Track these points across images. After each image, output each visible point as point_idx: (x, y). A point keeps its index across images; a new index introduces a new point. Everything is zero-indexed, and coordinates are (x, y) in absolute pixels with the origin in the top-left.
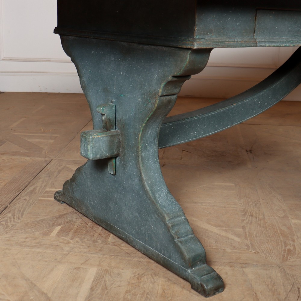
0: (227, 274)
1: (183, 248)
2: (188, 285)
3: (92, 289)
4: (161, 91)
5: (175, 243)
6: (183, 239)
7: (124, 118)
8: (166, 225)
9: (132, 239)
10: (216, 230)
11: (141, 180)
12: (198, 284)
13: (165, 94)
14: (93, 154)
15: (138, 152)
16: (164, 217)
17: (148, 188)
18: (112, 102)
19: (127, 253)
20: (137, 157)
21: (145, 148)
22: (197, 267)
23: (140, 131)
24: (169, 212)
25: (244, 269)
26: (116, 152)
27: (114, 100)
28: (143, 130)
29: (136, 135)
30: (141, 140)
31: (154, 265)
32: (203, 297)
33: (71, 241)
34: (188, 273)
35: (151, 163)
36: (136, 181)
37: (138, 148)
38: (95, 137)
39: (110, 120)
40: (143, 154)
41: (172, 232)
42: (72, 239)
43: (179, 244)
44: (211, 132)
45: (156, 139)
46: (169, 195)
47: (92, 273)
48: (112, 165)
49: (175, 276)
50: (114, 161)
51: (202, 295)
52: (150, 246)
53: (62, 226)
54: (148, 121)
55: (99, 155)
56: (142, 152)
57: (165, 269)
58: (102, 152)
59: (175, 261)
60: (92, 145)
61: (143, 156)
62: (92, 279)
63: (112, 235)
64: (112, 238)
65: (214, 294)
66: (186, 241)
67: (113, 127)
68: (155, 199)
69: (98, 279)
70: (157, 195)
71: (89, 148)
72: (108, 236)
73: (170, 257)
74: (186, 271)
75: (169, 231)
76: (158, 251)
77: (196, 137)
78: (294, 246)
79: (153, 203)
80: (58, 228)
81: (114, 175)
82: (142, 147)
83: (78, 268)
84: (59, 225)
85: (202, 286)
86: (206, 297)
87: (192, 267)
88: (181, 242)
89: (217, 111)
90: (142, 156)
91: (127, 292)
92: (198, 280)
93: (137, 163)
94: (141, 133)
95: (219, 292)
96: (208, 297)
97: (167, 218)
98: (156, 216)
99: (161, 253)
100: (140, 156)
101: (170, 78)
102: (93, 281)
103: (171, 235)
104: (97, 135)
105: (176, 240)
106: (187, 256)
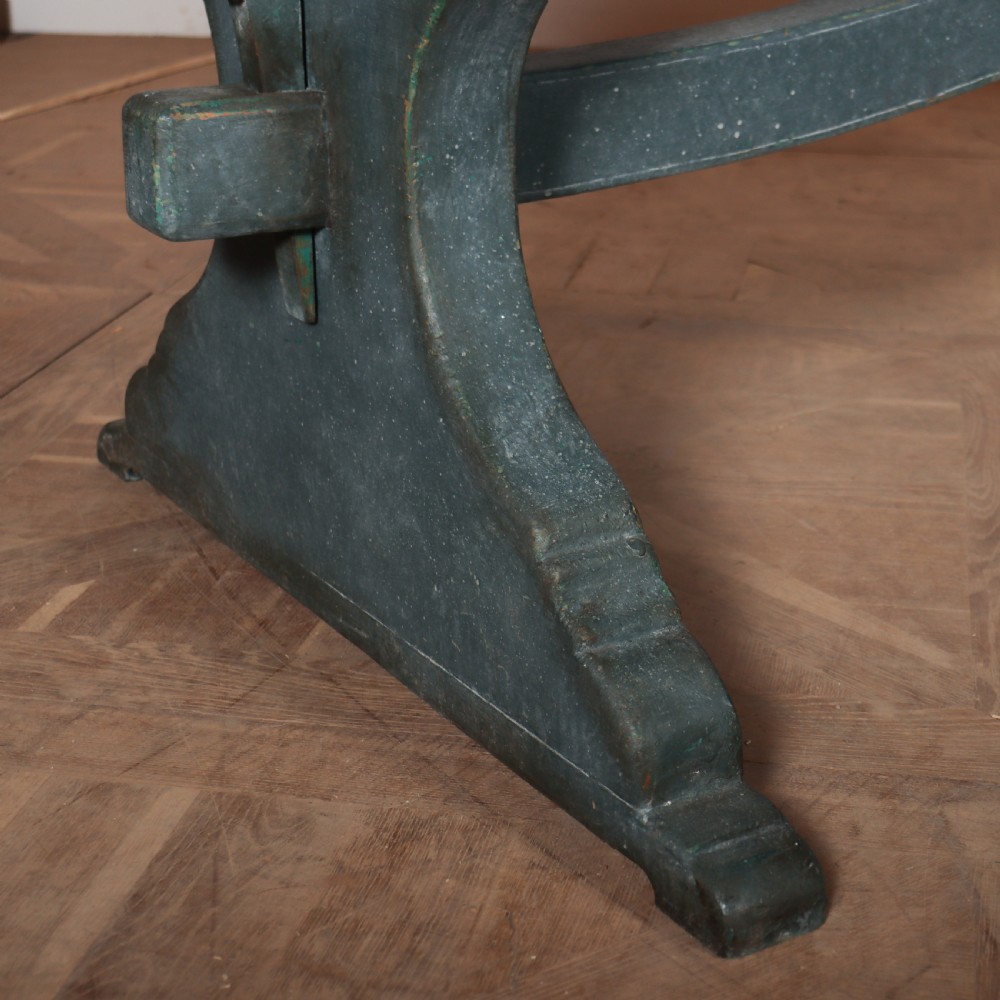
0: (856, 831)
1: (618, 698)
5: (575, 667)
6: (619, 647)
7: (338, 21)
8: (533, 571)
9: (397, 648)
10: (837, 611)
11: (422, 342)
12: (684, 885)
14: (179, 206)
15: (401, 197)
16: (524, 539)
17: (453, 383)
19: (369, 713)
20: (402, 221)
21: (441, 175)
22: (690, 796)
23: (406, 83)
24: (552, 503)
25: (951, 811)
26: (306, 205)
28: (421, 75)
29: (394, 105)
30: (418, 130)
31: (493, 775)
32: (707, 956)
33: (115, 654)
34: (640, 824)
35: (474, 253)
36: (401, 347)
37: (401, 178)
38: (188, 117)
39: (271, 33)
40: (430, 207)
41: (564, 609)
42: (120, 644)
43: (598, 672)
44: (821, 123)
45: (504, 132)
46: (563, 421)
48: (294, 272)
50: (302, 246)
51: (705, 942)
52: (470, 680)
53: (92, 582)
54: (442, 19)
55: (212, 216)
56: (422, 197)
57: (542, 800)
58: (232, 202)
59: (582, 759)
60: (170, 159)
61: (431, 215)
62: (157, 849)
63: (321, 627)
64: (318, 641)
65: (770, 939)
66: (634, 658)
67: (290, 71)
68: (487, 436)
70: (500, 421)
71: (157, 175)
72: (302, 633)
73: (557, 739)
74: (629, 814)
75: (548, 604)
76: (504, 707)
77: (742, 143)
79: (479, 453)
80: (72, 592)
81: (313, 322)
82: (420, 169)
83: (100, 791)
84: (79, 579)
85: (704, 896)
86: (722, 954)
87: (658, 794)
88: (605, 662)
90: (422, 217)
91: (316, 917)
92: (684, 860)
93: (405, 258)
94: (413, 92)
95: (795, 928)
96: (737, 954)
97: (541, 539)
98: (492, 527)
99: (517, 718)
100: (413, 216)
102: (158, 858)
103: (560, 624)
104: (200, 109)
105: (581, 652)
106: (636, 737)
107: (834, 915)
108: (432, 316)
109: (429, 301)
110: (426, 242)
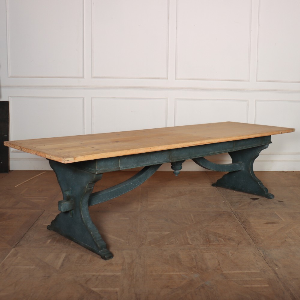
0: (115, 253)
1: (98, 244)
2: (100, 257)
3: (64, 260)
4: (87, 186)
5: (94, 242)
6: (97, 240)
7: (75, 195)
8: (91, 235)
9: (80, 242)
11: (82, 219)
13: (88, 187)
14: (63, 209)
16: (90, 233)
17: (84, 222)
18: (70, 189)
19: (78, 248)
20: (80, 210)
21: (83, 206)
22: (103, 250)
23: (80, 200)
24: (92, 230)
25: (122, 251)
26: (72, 209)
27: (71, 188)
28: (82, 200)
29: (80, 202)
30: (81, 204)
31: (88, 251)
32: (104, 261)
35: (85, 212)
36: (80, 219)
37: (80, 207)
39: (69, 196)
40: (82, 209)
41: (93, 238)
42: (56, 244)
44: (112, 198)
45: (87, 203)
46: (92, 224)
47: (64, 255)
48: (71, 213)
49: (96, 254)
50: (71, 211)
52: (86, 244)
54: (83, 197)
55: (65, 210)
57: (92, 252)
58: (67, 209)
59: (95, 249)
60: (63, 206)
62: (64, 257)
63: (72, 242)
64: (72, 243)
65: (109, 259)
66: (99, 241)
67: (71, 199)
69: (66, 257)
70: (88, 224)
71: (61, 207)
72: (71, 242)
73: (93, 247)
74: (99, 251)
76: (89, 245)
77: (105, 200)
78: (145, 242)
79: (86, 227)
80: (50, 240)
81: (72, 217)
83: (58, 254)
84: (50, 239)
85: (104, 256)
86: (106, 260)
87: (101, 250)
88: (97, 241)
89: (114, 189)
91: (77, 260)
92: (103, 254)
93: (80, 213)
95: (111, 258)
97: (91, 233)
98: (88, 232)
101: (90, 182)
102: (64, 258)
104: (65, 202)
105: (95, 240)
106: (99, 246)
107: (114, 258)
108: (83, 217)
109: (82, 216)
110: (82, 211)
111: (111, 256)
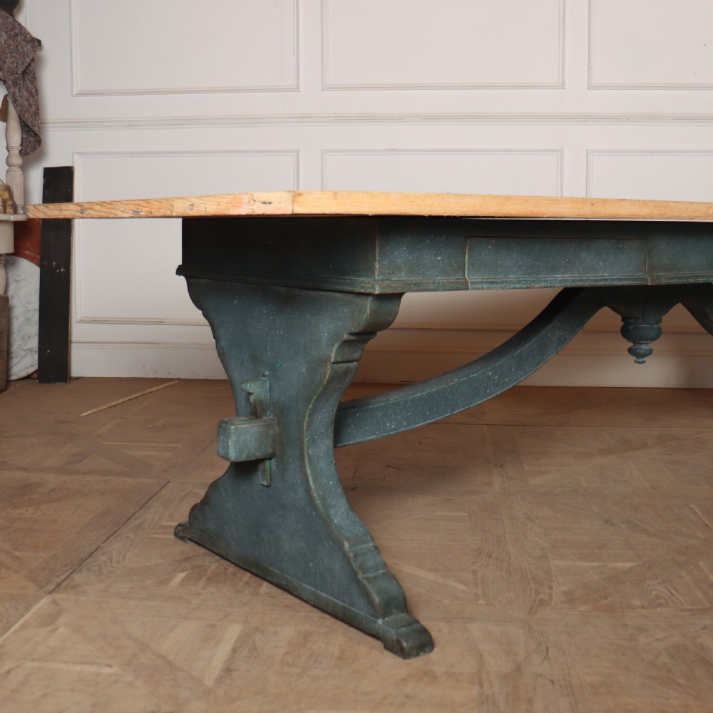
0: (440, 631)
1: (371, 588)
2: (379, 644)
3: (234, 650)
4: (333, 355)
5: (358, 581)
6: (371, 575)
7: (282, 399)
8: (345, 554)
9: (297, 585)
10: (430, 576)
11: (308, 490)
12: (393, 640)
13: (339, 360)
14: (236, 452)
15: (302, 448)
16: (342, 544)
17: (318, 502)
18: (264, 376)
19: (288, 606)
20: (302, 455)
21: (313, 442)
22: (392, 618)
23: (305, 417)
24: (349, 535)
25: (467, 626)
26: (270, 451)
27: (267, 373)
28: (309, 415)
29: (300, 423)
30: (307, 430)
31: (329, 620)
32: (399, 659)
33: (203, 592)
34: (379, 625)
35: (322, 464)
36: (301, 492)
37: (302, 442)
38: (240, 426)
39: (261, 401)
40: (310, 451)
41: (354, 565)
42: (203, 589)
43: (365, 582)
44: (418, 422)
45: (331, 429)
46: (350, 512)
47: (234, 631)
48: (264, 470)
49: (361, 634)
50: (267, 463)
51: (399, 656)
52: (322, 591)
53: (187, 572)
54: (317, 400)
55: (245, 454)
56: (308, 448)
57: (345, 626)
58: (250, 450)
59: (360, 610)
60: (234, 438)
61: (311, 453)
62: (235, 639)
63: (266, 584)
65: (418, 655)
66: (375, 578)
67: (266, 412)
68: (329, 516)
69: (243, 639)
70: (332, 512)
71: (230, 443)
72: (260, 585)
73: (352, 605)
74: (375, 622)
75: (350, 564)
76: (334, 597)
77: (395, 429)
79: (327, 522)
80: (182, 575)
81: (269, 486)
82: (308, 441)
83: (212, 626)
84: (183, 571)
85: (399, 642)
86: (404, 658)
87: (384, 616)
88: (367, 579)
89: (428, 391)
90: (308, 454)
91: (286, 654)
92: (392, 634)
93: (303, 466)
94: (307, 419)
95: (424, 651)
96: (409, 658)
97: (346, 545)
98: (331, 543)
99: (339, 600)
100: (306, 454)
101: (346, 337)
102: (236, 642)
103: (353, 569)
104: (242, 424)
105: (360, 576)
106: (377, 599)
107: (435, 650)
108: (311, 483)
109: (310, 478)
110: (310, 461)
111: (424, 643)
